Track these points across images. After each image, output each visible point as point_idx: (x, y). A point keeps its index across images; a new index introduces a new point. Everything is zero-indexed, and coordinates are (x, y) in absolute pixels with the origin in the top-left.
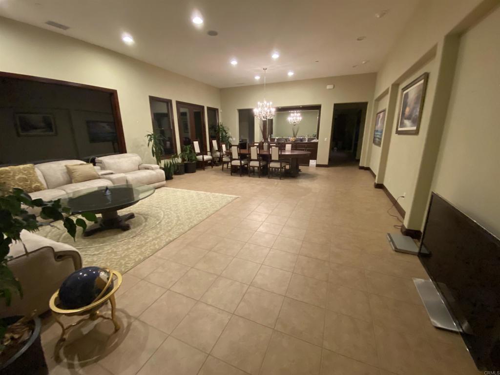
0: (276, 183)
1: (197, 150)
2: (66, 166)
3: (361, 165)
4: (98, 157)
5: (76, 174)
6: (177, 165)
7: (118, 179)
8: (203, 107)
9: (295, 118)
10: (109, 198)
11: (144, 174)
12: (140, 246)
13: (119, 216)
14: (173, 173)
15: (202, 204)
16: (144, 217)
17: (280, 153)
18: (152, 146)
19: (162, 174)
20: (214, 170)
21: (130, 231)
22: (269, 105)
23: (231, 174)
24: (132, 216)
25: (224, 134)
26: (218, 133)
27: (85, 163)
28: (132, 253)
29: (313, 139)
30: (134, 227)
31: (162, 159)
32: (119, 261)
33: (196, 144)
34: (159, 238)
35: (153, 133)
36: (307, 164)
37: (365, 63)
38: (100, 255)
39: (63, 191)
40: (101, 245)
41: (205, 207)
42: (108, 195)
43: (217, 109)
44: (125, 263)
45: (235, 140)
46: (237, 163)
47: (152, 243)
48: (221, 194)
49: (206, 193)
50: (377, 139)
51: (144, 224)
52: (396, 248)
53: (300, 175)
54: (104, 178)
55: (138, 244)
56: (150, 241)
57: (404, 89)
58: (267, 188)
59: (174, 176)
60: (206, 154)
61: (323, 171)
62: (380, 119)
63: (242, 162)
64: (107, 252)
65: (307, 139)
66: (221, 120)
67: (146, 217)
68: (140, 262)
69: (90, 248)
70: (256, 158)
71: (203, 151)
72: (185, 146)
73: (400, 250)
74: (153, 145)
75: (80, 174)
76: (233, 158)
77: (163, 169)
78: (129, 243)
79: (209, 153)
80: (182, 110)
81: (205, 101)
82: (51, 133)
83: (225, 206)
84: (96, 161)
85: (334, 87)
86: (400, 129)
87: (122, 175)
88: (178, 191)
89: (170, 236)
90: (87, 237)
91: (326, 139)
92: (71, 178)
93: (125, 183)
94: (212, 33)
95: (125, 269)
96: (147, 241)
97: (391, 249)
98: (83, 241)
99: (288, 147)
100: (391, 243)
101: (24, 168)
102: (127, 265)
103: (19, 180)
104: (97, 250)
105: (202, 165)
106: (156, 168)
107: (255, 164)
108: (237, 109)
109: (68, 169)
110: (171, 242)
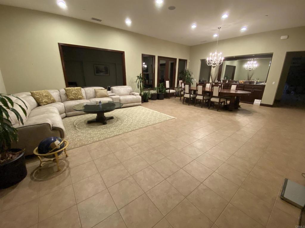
1: (168, 86)
2: (94, 89)
5: (98, 94)
6: (153, 95)
7: (115, 98)
8: (175, 59)
11: (131, 97)
13: (105, 117)
15: (150, 118)
19: (140, 98)
20: (175, 100)
21: (105, 125)
23: (183, 103)
24: (112, 118)
25: (189, 76)
26: (185, 77)
27: (104, 89)
28: (96, 136)
29: (262, 82)
30: (109, 124)
32: (88, 139)
33: (167, 83)
34: (113, 132)
36: (252, 102)
38: (84, 134)
40: (89, 129)
41: (149, 121)
43: (186, 60)
44: (89, 141)
45: (196, 80)
46: (187, 96)
47: (108, 134)
49: (157, 112)
51: (114, 123)
52: (283, 196)
53: (239, 110)
54: (110, 97)
55: (103, 133)
58: (202, 116)
59: (149, 100)
60: (173, 89)
63: (191, 96)
64: (88, 133)
65: (255, 82)
66: (188, 67)
67: (118, 119)
68: (96, 141)
69: (84, 129)
70: (201, 94)
72: (159, 84)
73: (286, 199)
74: (139, 82)
76: (186, 92)
78: (100, 131)
79: (175, 89)
80: (163, 62)
81: (178, 56)
82: (107, 75)
83: (161, 122)
84: (110, 89)
85: (288, 38)
87: (118, 96)
89: (119, 132)
90: (89, 124)
91: (274, 83)
92: (96, 95)
94: (172, 8)
95: (87, 144)
96: (108, 132)
98: (85, 125)
101: (77, 89)
103: (74, 93)
104: (85, 131)
105: (168, 96)
106: (138, 95)
107: (200, 98)
108: (200, 60)
109: (95, 91)
110: (117, 135)
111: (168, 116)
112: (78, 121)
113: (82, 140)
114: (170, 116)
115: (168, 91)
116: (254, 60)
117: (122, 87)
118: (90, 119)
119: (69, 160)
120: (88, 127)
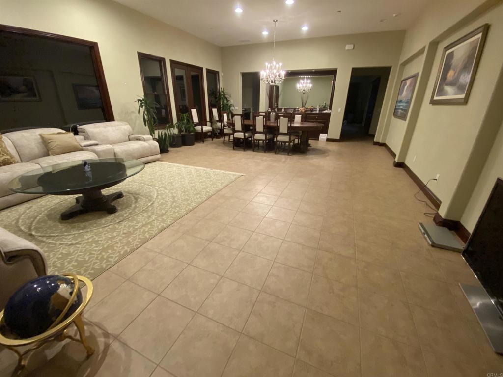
0: (284, 160)
1: (196, 119)
2: (40, 135)
3: (375, 140)
4: (80, 125)
5: (53, 145)
6: (173, 137)
7: (104, 151)
8: (201, 69)
9: (304, 85)
10: (89, 174)
11: (135, 146)
12: (128, 234)
13: (104, 196)
14: (168, 145)
15: (201, 182)
16: (134, 197)
17: (289, 125)
18: (143, 114)
19: (156, 146)
20: (215, 143)
21: (117, 214)
22: (279, 67)
23: (234, 148)
24: (119, 195)
25: (226, 101)
26: (219, 100)
27: (64, 131)
28: (117, 243)
29: (325, 110)
30: (122, 209)
31: (156, 129)
32: (100, 254)
33: (194, 112)
34: (150, 223)
35: (143, 98)
36: (317, 138)
37: (396, 16)
38: (78, 246)
39: (38, 165)
40: (81, 231)
41: (204, 186)
42: (88, 172)
43: (218, 72)
44: (108, 257)
45: (238, 109)
46: (240, 135)
47: (142, 230)
48: (222, 171)
49: (205, 169)
50: (400, 111)
51: (133, 206)
52: (433, 243)
53: (309, 150)
54: (88, 150)
55: (125, 231)
56: (140, 228)
57: (447, 48)
58: (275, 164)
59: (170, 149)
60: (206, 125)
61: (333, 147)
62: (406, 88)
63: (246, 134)
64: (86, 241)
65: (318, 110)
66: (221, 85)
67: (136, 196)
68: (127, 254)
69: (66, 235)
70: (262, 131)
71: (202, 122)
72: (182, 115)
73: (438, 245)
74: (144, 112)
75: (58, 145)
76: (236, 129)
77: (157, 141)
78: (114, 229)
79: (209, 124)
80: (179, 72)
81: (204, 63)
83: (227, 185)
84: (79, 130)
85: (354, 48)
86: (435, 98)
87: (109, 146)
88: (175, 166)
89: (163, 221)
90: (64, 221)
91: (340, 110)
92: (47, 149)
93: (113, 157)
95: (107, 266)
96: (136, 227)
97: (426, 243)
98: (60, 226)
99: (298, 118)
100: (426, 235)
102: (110, 259)
104: (75, 238)
105: (201, 137)
106: (149, 140)
107: (260, 137)
108: (241, 73)
109: (42, 138)
110: (164, 229)
111: (228, 172)
112: (29, 218)
113: (85, 261)
114: (234, 173)
115: (199, 128)
116: (307, 78)
117: (108, 126)
118: (63, 209)
119: (95, 319)
120: (74, 227)
